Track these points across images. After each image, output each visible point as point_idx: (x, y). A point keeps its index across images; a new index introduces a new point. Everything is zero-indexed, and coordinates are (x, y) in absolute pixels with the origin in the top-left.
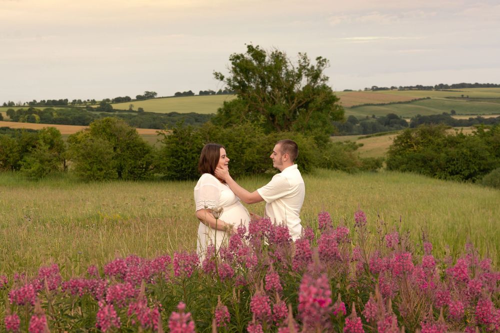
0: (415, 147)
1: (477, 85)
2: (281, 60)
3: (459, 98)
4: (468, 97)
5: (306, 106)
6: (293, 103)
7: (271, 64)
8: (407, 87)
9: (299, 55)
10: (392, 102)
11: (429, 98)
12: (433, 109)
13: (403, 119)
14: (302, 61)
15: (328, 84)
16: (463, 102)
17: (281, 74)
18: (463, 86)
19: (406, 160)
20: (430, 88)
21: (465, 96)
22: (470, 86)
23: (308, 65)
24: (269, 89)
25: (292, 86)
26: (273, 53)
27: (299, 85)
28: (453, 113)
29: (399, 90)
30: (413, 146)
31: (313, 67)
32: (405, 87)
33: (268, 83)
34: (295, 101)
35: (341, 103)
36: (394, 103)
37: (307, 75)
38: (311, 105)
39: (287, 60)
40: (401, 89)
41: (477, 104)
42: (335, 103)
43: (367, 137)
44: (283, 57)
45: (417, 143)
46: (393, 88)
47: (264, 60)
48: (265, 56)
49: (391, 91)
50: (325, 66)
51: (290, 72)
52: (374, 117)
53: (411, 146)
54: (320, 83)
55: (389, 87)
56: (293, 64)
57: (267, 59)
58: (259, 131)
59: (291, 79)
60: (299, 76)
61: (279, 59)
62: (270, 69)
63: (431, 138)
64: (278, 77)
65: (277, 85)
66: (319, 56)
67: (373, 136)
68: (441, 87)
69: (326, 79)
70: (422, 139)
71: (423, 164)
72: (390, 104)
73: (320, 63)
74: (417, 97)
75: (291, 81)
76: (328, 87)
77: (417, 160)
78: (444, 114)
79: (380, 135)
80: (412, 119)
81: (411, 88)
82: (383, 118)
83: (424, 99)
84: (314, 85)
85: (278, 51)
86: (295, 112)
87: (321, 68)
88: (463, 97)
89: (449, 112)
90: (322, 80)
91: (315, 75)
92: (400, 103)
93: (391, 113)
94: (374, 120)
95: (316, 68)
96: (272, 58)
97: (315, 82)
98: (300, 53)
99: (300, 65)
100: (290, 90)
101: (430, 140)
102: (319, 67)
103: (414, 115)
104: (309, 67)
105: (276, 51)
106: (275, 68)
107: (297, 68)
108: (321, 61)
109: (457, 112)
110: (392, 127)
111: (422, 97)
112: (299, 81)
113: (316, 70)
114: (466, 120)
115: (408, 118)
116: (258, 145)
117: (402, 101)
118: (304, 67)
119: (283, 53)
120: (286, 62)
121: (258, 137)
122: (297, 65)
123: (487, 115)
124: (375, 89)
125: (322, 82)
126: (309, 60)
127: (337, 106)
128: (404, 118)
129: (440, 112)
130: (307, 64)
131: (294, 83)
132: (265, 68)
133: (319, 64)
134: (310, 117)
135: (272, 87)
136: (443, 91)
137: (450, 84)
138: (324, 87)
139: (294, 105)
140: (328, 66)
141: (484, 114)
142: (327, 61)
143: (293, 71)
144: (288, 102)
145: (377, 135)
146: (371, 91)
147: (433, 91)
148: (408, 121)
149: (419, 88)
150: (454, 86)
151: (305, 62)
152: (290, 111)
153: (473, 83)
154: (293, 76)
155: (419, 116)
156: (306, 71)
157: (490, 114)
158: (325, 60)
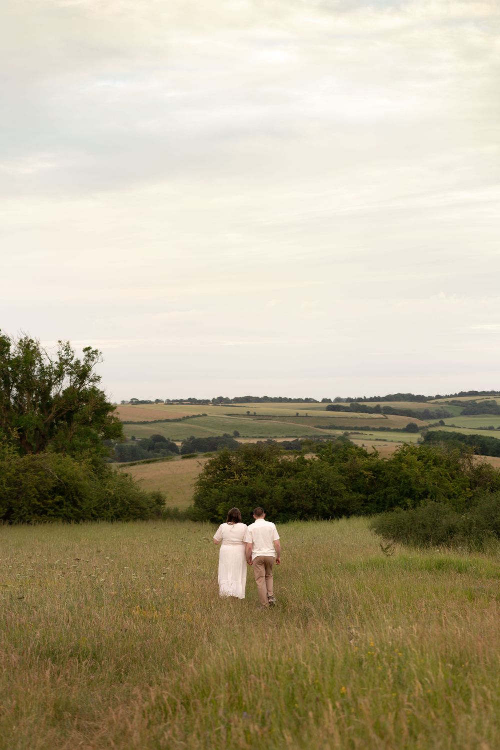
0: (237, 476)
1: (266, 399)
2: (33, 351)
3: (244, 415)
4: (255, 415)
5: (69, 417)
6: (50, 412)
7: (19, 356)
8: (177, 401)
9: (58, 344)
10: (157, 420)
11: (205, 415)
12: (210, 430)
13: (171, 442)
14: (63, 352)
15: (99, 386)
16: (249, 421)
17: (34, 370)
18: (248, 399)
19: (225, 495)
20: (205, 402)
21: (252, 413)
22: (257, 400)
23: (72, 359)
24: (14, 392)
25: (49, 389)
26: (21, 340)
27: (60, 387)
28: (237, 434)
29: (165, 404)
30: (234, 476)
31: (78, 362)
32: (174, 401)
33: (13, 383)
34: (53, 410)
35: (118, 413)
36: (160, 421)
37: (71, 374)
38: (76, 416)
39: (41, 350)
40: (169, 402)
41: (266, 423)
42: (110, 414)
43: (132, 465)
44: (35, 347)
45: (240, 471)
46: (158, 401)
47: (8, 350)
48: (9, 345)
49: (155, 405)
50: (96, 360)
51: (47, 368)
52: (133, 438)
53: (231, 475)
54: (88, 385)
55: (153, 400)
56: (50, 355)
57: (13, 349)
58: (9, 451)
59: (47, 378)
60: (60, 374)
61: (30, 350)
62: (16, 363)
63: (260, 463)
64: (28, 375)
65: (27, 385)
66: (87, 346)
67: (139, 463)
68: (220, 401)
69: (97, 379)
70: (246, 466)
71: (250, 502)
72: (155, 422)
73: (88, 355)
74: (190, 414)
75: (47, 380)
76: (99, 390)
77: (242, 496)
78: (225, 435)
79: (149, 462)
80: (184, 442)
81: (181, 402)
82: (146, 440)
83: (199, 416)
84: (80, 387)
85: (29, 338)
86: (52, 425)
87: (91, 363)
88: (248, 414)
89: (232, 434)
90: (91, 381)
91: (83, 373)
92: (168, 421)
93: (157, 434)
94: (134, 444)
95: (82, 363)
96: (19, 348)
97: (82, 383)
98: (60, 342)
99: (61, 359)
100: (45, 393)
101: (257, 467)
102: (87, 361)
103: (185, 438)
104: (73, 362)
105: (26, 338)
106: (25, 362)
107: (56, 363)
108: (91, 353)
109: (241, 434)
110: (158, 452)
111: (196, 414)
112: (59, 381)
113: (83, 366)
114: (253, 444)
115: (178, 441)
116: (9, 471)
117: (171, 418)
118: (66, 362)
119: (35, 342)
120: (39, 355)
121: (9, 460)
122: (56, 359)
123: (280, 438)
124: (135, 402)
125: (91, 384)
126: (73, 352)
127: (112, 417)
128: (172, 440)
129: (220, 433)
130: (70, 357)
131: (50, 384)
132: (10, 362)
133: (87, 358)
134: (75, 433)
135: (18, 388)
136: (222, 406)
137: (231, 397)
138: (94, 391)
139: (52, 415)
140: (100, 360)
141: (275, 437)
142: (98, 353)
143: (51, 367)
144: (42, 411)
145: (143, 463)
146: (130, 405)
147: (210, 406)
148: (179, 444)
149: (192, 401)
150: (237, 400)
151: (68, 354)
152: (46, 425)
153: (261, 396)
154: (50, 374)
155: (192, 438)
156: (68, 367)
157: (283, 437)
158: (96, 352)
